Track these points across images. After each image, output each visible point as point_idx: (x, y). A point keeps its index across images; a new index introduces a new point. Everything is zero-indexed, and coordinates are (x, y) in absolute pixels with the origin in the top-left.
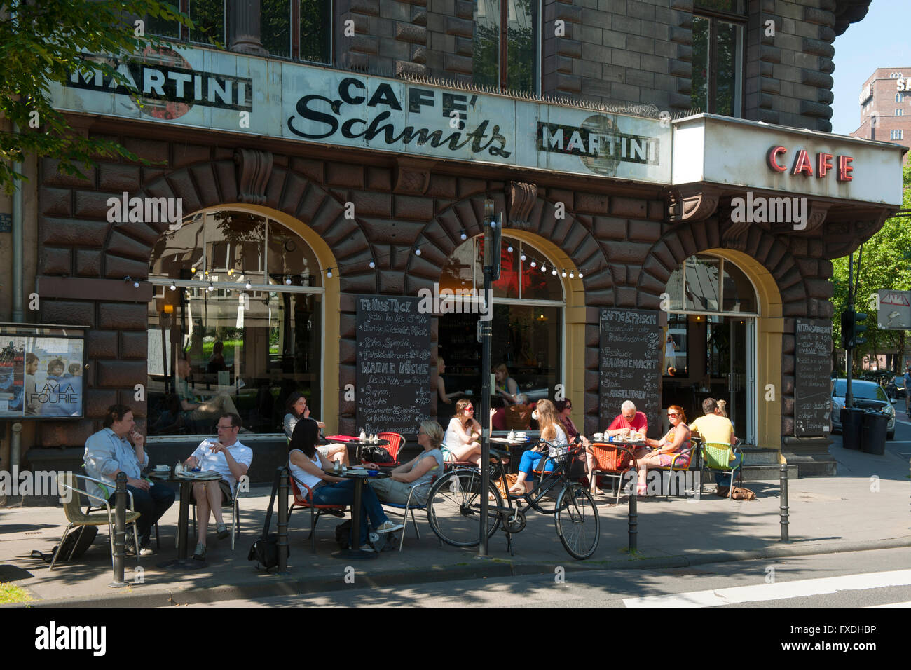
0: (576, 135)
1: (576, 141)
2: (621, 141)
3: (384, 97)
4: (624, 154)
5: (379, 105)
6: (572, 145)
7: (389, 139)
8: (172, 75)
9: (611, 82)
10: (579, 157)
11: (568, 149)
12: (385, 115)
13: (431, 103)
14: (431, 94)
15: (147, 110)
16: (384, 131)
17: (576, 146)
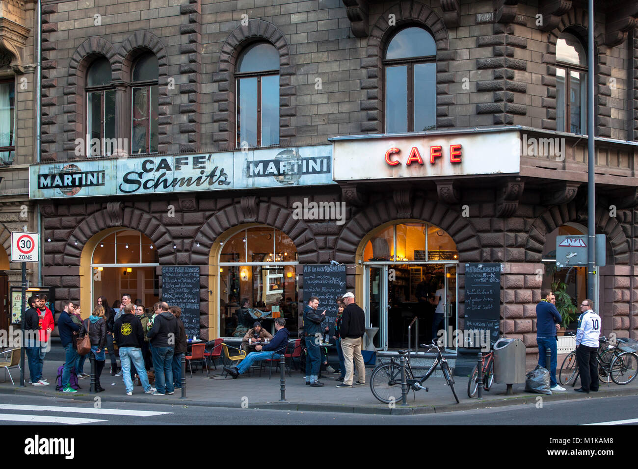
0: (272, 165)
1: (272, 168)
2: (302, 162)
3: (163, 166)
4: (304, 170)
5: (160, 170)
6: (269, 170)
7: (165, 187)
8: (74, 176)
9: (317, 125)
10: (274, 177)
11: (266, 173)
12: (164, 174)
13: (187, 164)
14: (187, 159)
15: (65, 193)
16: (163, 183)
17: (271, 171)
